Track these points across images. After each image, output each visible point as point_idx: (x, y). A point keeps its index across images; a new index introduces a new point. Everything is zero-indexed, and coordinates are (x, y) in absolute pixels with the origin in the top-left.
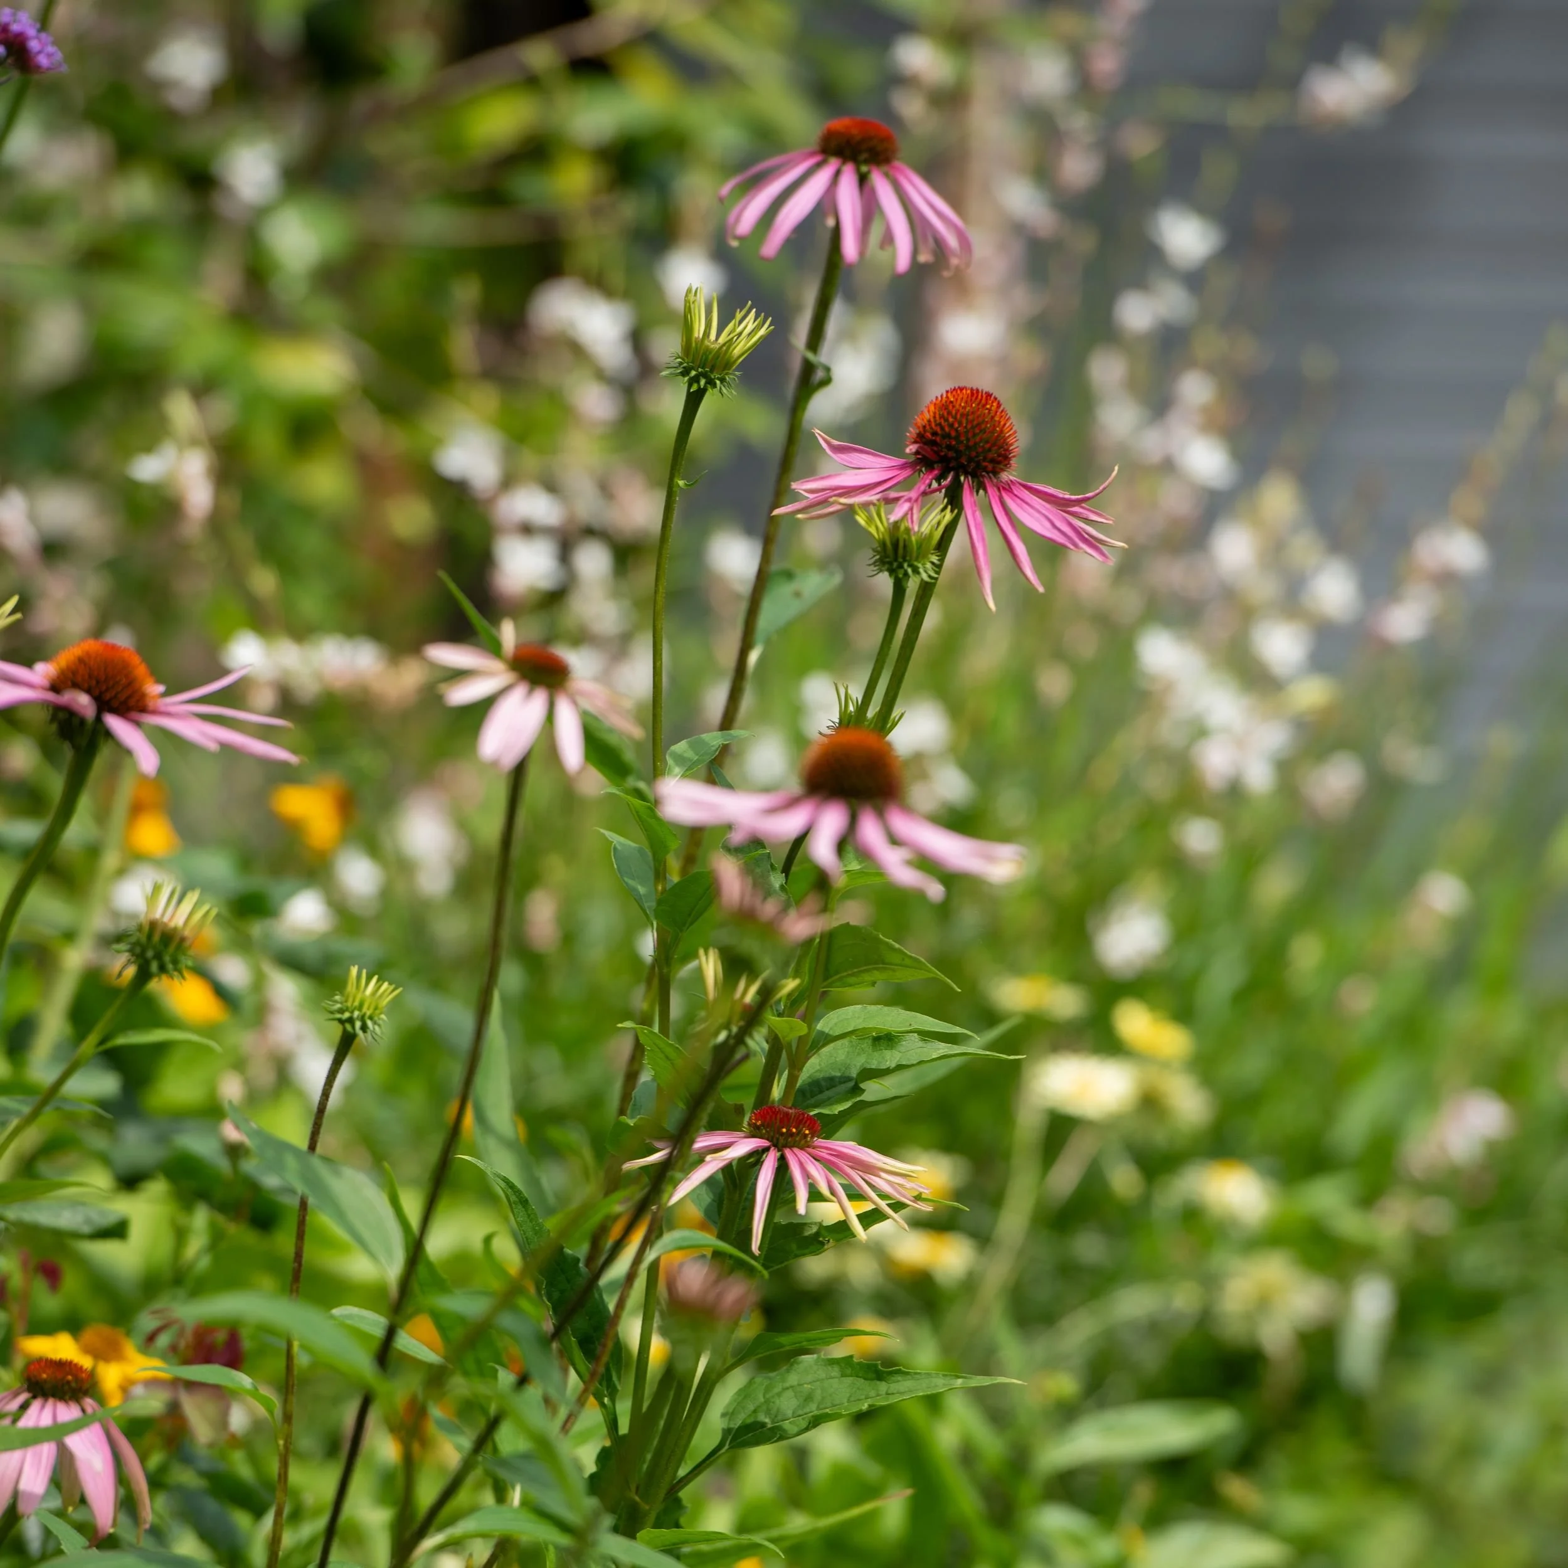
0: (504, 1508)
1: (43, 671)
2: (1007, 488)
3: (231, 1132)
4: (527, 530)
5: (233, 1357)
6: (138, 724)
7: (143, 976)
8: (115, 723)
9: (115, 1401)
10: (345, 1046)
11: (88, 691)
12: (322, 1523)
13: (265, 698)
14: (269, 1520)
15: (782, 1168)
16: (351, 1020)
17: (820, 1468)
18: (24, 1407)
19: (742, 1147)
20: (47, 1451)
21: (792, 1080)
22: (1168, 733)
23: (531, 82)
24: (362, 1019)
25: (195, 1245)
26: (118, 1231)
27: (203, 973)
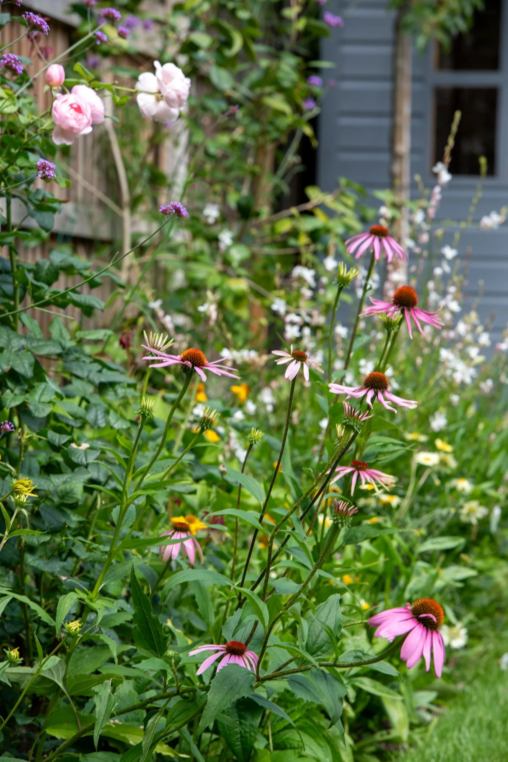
0: (289, 561)
1: (179, 357)
2: (416, 310)
3: (221, 468)
4: (293, 324)
5: (222, 523)
6: (202, 369)
7: (203, 430)
8: (196, 368)
9: (194, 533)
10: (250, 449)
11: (190, 361)
12: (245, 563)
13: (230, 364)
14: (231, 562)
15: (359, 476)
16: (252, 441)
17: (363, 551)
18: (173, 534)
19: (349, 470)
20: (179, 545)
21: (361, 454)
22: (448, 372)
23: (292, 217)
24: (255, 440)
25: (213, 496)
26: (194, 492)
27: (215, 431)
